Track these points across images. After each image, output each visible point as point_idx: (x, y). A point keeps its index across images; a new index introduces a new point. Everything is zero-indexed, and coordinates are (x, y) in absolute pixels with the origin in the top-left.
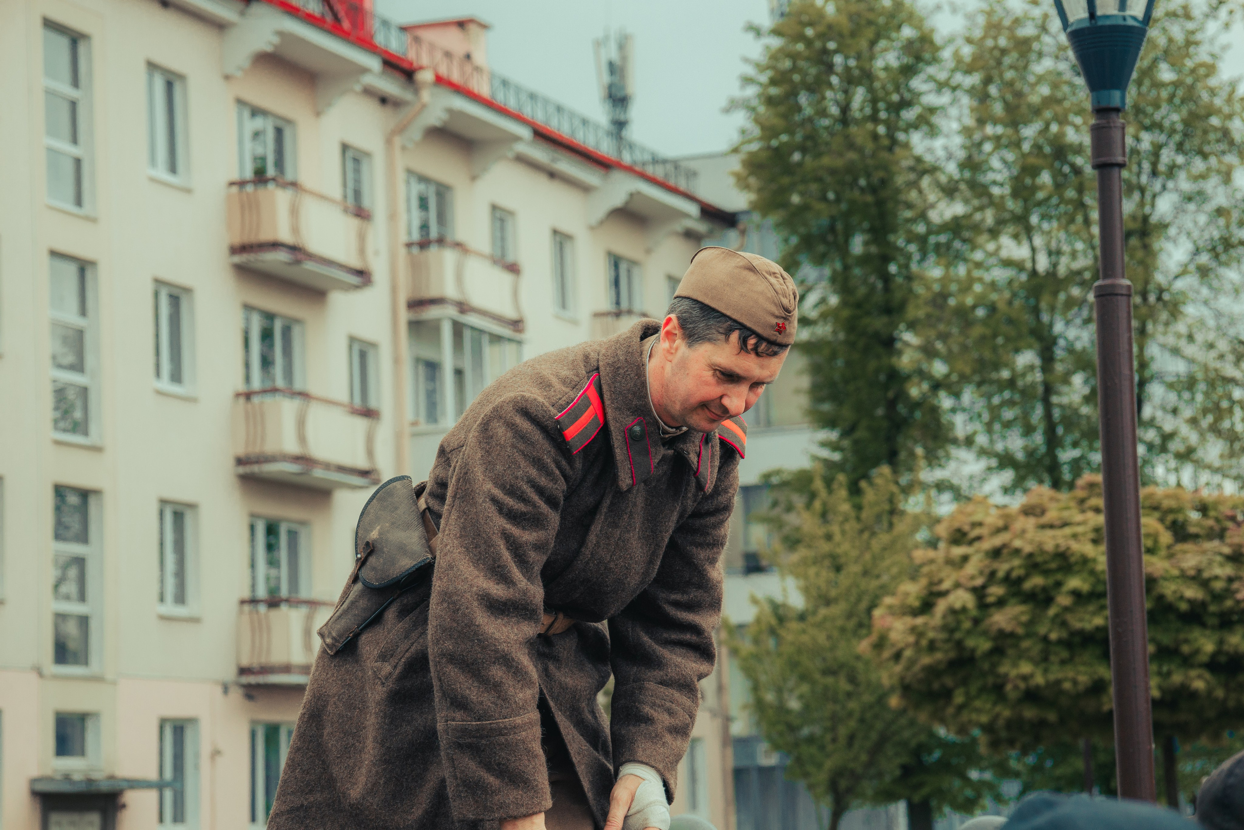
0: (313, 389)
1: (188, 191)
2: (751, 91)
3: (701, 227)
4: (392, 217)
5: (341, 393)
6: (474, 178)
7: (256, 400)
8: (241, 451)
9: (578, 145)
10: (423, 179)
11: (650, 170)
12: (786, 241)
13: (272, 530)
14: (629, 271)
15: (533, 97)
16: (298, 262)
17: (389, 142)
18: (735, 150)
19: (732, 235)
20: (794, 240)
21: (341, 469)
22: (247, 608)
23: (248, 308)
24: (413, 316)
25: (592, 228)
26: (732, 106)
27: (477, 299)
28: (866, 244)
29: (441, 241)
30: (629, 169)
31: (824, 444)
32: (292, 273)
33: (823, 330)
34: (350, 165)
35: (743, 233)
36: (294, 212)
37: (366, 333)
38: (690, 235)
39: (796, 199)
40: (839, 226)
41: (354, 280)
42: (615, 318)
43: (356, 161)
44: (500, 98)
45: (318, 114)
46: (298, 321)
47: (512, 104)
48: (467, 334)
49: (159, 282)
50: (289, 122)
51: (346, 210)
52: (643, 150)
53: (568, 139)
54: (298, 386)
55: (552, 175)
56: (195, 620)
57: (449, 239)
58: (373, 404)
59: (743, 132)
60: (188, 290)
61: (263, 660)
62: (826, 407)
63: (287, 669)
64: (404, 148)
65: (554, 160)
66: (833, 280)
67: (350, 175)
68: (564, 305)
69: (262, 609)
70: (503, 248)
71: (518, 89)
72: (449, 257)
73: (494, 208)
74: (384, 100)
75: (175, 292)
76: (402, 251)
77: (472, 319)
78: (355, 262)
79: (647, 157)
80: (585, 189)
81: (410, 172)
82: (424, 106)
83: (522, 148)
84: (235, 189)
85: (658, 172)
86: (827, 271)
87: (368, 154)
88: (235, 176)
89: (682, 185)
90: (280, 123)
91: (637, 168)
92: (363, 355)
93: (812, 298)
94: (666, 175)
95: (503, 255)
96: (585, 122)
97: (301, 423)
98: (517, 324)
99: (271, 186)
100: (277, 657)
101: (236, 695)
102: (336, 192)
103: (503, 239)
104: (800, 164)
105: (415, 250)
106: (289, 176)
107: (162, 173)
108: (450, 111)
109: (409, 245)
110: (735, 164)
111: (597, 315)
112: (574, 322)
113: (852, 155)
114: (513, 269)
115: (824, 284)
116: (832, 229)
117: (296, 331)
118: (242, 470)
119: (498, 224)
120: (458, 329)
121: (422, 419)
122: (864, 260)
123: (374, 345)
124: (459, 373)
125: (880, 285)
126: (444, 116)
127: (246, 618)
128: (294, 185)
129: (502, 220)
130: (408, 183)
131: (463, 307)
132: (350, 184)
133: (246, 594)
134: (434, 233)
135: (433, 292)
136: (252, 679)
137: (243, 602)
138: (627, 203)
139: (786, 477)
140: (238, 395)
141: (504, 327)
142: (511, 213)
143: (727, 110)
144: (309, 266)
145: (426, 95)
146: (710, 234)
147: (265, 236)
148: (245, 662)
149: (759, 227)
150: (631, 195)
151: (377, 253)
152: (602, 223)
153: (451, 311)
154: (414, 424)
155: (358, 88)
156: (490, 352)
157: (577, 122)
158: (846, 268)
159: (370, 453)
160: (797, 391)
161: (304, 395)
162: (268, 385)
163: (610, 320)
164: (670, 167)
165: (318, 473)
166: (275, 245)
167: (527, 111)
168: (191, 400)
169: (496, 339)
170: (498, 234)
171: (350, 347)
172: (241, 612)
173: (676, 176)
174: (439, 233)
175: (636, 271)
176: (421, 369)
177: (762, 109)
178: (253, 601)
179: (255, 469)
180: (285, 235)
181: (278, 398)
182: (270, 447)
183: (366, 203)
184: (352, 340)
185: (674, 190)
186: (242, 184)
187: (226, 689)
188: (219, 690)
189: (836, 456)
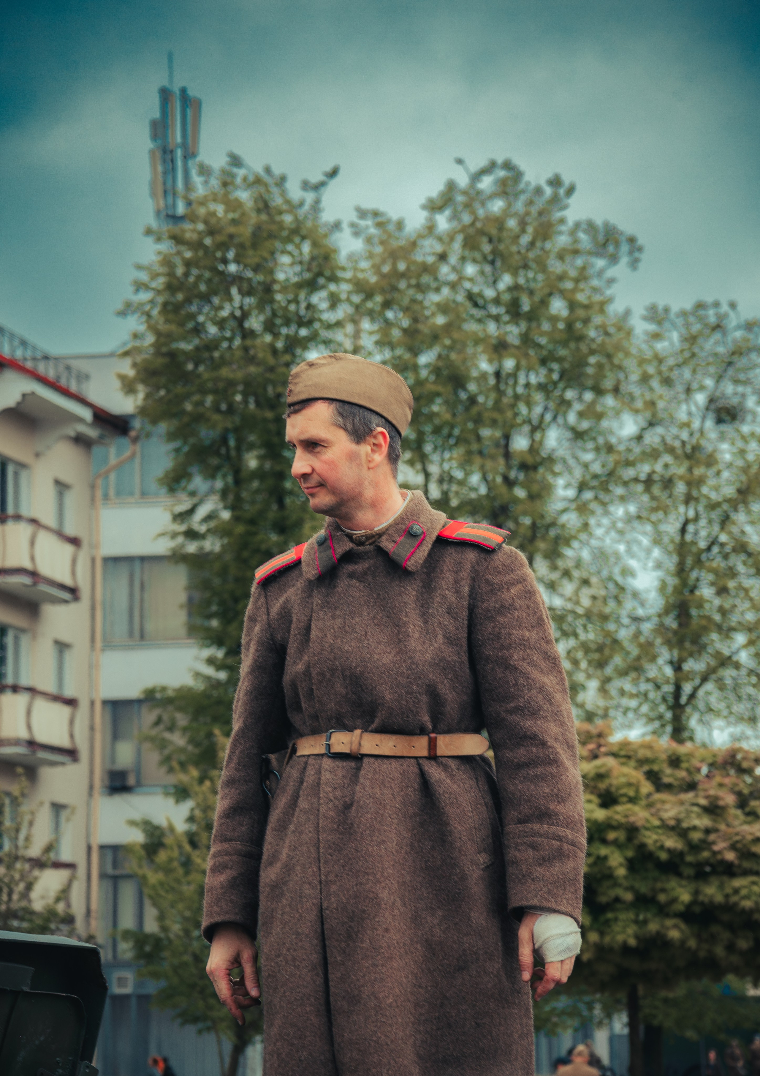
2: (144, 296)
3: (93, 433)
12: (177, 451)
14: (16, 474)
18: (126, 354)
19: (124, 442)
35: (136, 440)
38: (80, 440)
39: (189, 407)
59: (136, 336)
89: (73, 387)
91: (30, 367)
104: (194, 374)
110: (127, 368)
113: (253, 369)
138: (18, 404)
139: (168, 694)
146: (102, 440)
149: (149, 436)
150: (24, 395)
175: (23, 476)
177: (157, 315)
185: (66, 393)
189: (222, 675)
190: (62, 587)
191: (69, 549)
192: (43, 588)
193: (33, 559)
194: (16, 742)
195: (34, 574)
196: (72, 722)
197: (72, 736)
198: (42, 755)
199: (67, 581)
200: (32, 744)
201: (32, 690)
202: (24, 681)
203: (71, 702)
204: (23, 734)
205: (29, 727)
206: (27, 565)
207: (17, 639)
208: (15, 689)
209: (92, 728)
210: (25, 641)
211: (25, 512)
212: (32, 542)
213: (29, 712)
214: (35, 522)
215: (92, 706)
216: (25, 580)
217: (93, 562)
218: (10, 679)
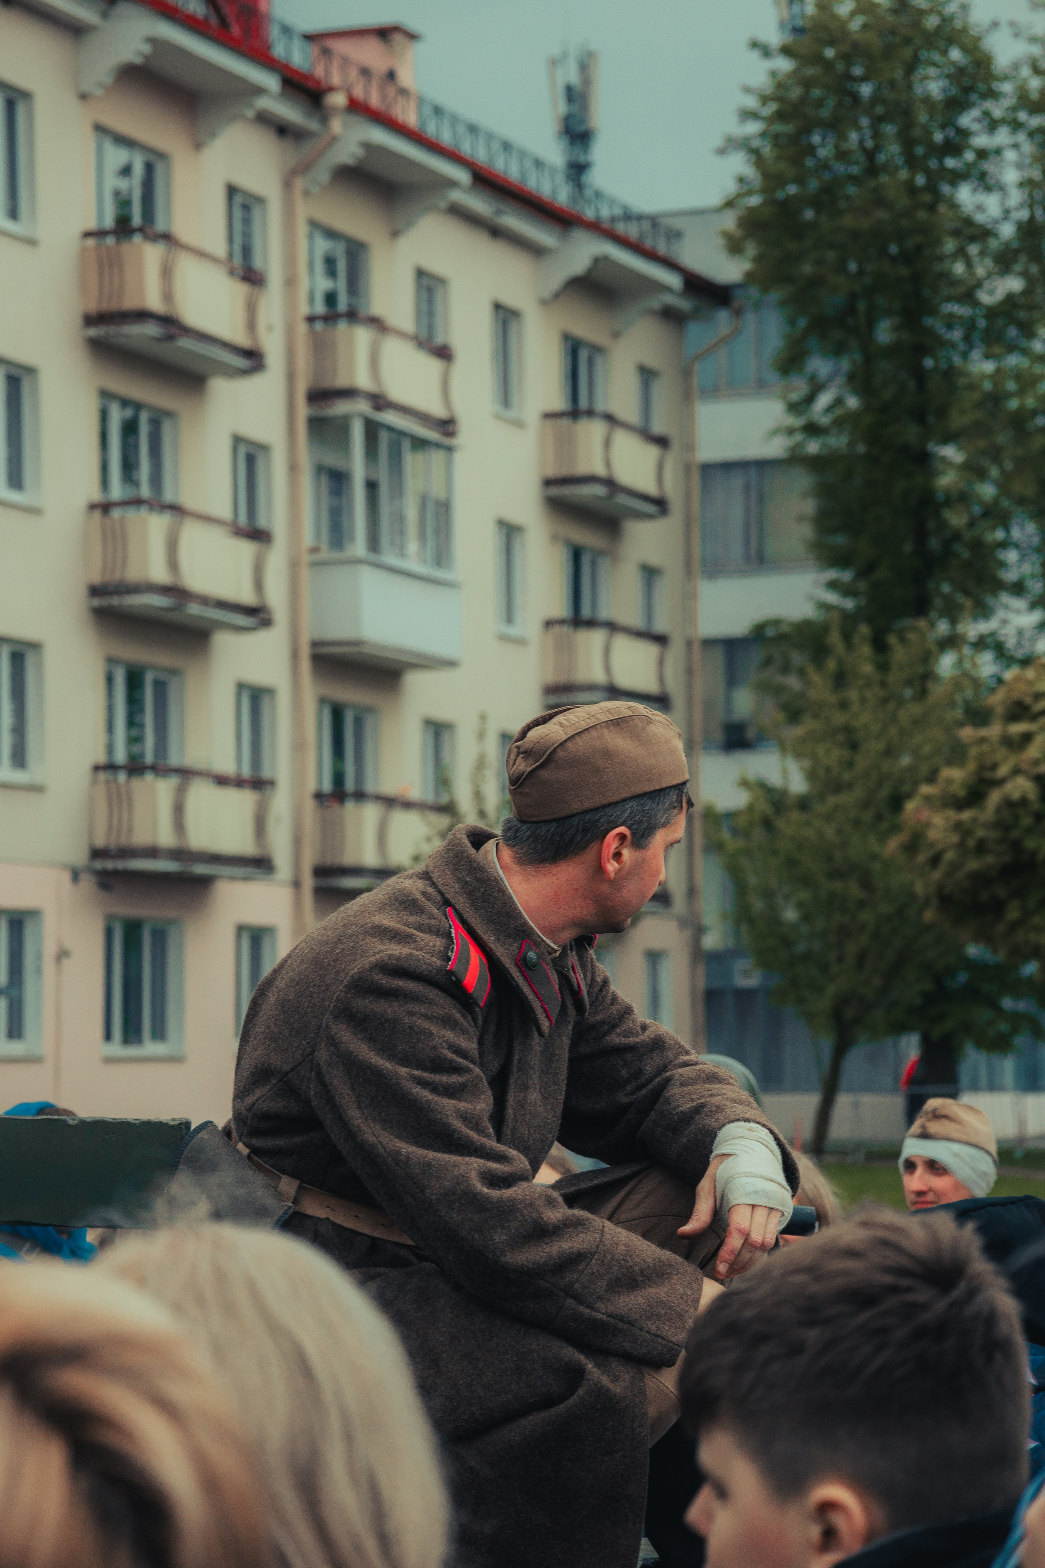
0: (188, 501)
1: (31, 242)
2: (753, 128)
3: (684, 304)
4: (290, 282)
5: (222, 508)
6: (395, 234)
7: (116, 513)
8: (96, 578)
9: (529, 193)
10: (331, 234)
11: (621, 228)
12: (792, 322)
13: (134, 680)
14: (591, 361)
15: (473, 129)
16: (170, 338)
17: (287, 184)
18: (729, 204)
19: (723, 316)
20: (802, 322)
21: (222, 605)
22: (102, 776)
23: (105, 395)
24: (315, 412)
25: (544, 302)
26: (731, 144)
27: (397, 392)
28: (896, 329)
29: (352, 316)
30: (596, 228)
31: (833, 585)
32: (163, 351)
33: (838, 441)
34: (238, 213)
35: (738, 313)
36: (167, 273)
37: (256, 432)
38: (669, 315)
39: (807, 269)
40: (861, 306)
41: (241, 362)
42: (570, 420)
43: (246, 208)
44: (431, 130)
45: (198, 146)
46: (169, 414)
47: (446, 138)
48: (384, 438)
50: (162, 156)
51: (232, 273)
52: (612, 202)
53: (516, 186)
54: (168, 496)
55: (496, 232)
56: (37, 789)
57: (362, 313)
58: (262, 523)
59: (741, 180)
60: (31, 371)
61: (123, 841)
62: (840, 540)
63: (152, 852)
64: (306, 193)
65: (498, 212)
66: (851, 378)
67: (238, 226)
68: (506, 402)
69: (122, 777)
70: (431, 327)
71: (455, 120)
72: (362, 336)
73: (420, 273)
74: (282, 130)
75: (15, 372)
76: (302, 328)
77: (390, 418)
78: (241, 339)
79: (618, 211)
80: (536, 251)
81: (314, 224)
82: (334, 139)
83: (457, 196)
84: (91, 242)
85: (632, 231)
86: (845, 364)
87: (260, 201)
88: (92, 224)
89: (662, 248)
90: (152, 158)
91: (606, 225)
92: (251, 460)
93: (824, 400)
94: (641, 235)
95: (430, 337)
96: (539, 164)
97: (172, 546)
98: (447, 426)
99: (137, 239)
100: (141, 837)
101: (88, 883)
102: (219, 248)
103: (431, 314)
104: (813, 225)
105: (319, 326)
106: (160, 226)
108: (367, 146)
109: (311, 319)
110: (729, 221)
111: (549, 416)
112: (519, 424)
113: (881, 214)
114: (444, 353)
115: (840, 380)
116: (852, 310)
117: (167, 428)
118: (97, 602)
119: (424, 295)
120: (372, 429)
121: (324, 546)
122: (893, 350)
123: (264, 448)
124: (372, 486)
125: (912, 385)
126: (360, 152)
127: (101, 790)
128: (167, 238)
129: (430, 290)
130: (311, 237)
131: (379, 401)
132: (238, 241)
133: (101, 757)
134: (342, 304)
135: (341, 382)
136: (109, 865)
137: (97, 768)
138: (590, 271)
139: (785, 629)
140: (92, 507)
141: (430, 428)
142: (441, 281)
143: (721, 152)
144: (185, 343)
145: (336, 125)
146: (696, 314)
147: (129, 303)
148: (100, 841)
149: (758, 306)
150: (597, 261)
151: (270, 328)
152: (557, 296)
153: (363, 407)
154: (315, 550)
155: (250, 114)
156: (411, 461)
157: (528, 164)
158: (868, 359)
159: (259, 585)
160: (801, 519)
161: (176, 509)
162: (130, 493)
163: (565, 422)
164: (646, 225)
165: (194, 609)
166: (142, 315)
167: (466, 148)
168: (34, 511)
169: (420, 444)
170: (424, 307)
171: (235, 449)
172: (94, 782)
173: (655, 238)
174: (349, 305)
175: (599, 362)
176: (324, 480)
177: (767, 150)
178: (111, 767)
179: (115, 601)
180: (154, 302)
181: (144, 511)
182: (133, 574)
183: (258, 263)
184: (238, 440)
185: (651, 256)
186: (100, 234)
187: (75, 875)
188: (66, 876)
189: (849, 604)
190: (646, 498)
191: (652, 452)
192: (622, 499)
193: (608, 463)
195: (610, 483)
196: (661, 663)
197: (661, 679)
199: (653, 489)
200: (613, 691)
201: (612, 627)
202: (604, 614)
203: (661, 640)
204: (600, 676)
205: (608, 668)
206: (600, 470)
207: (594, 563)
208: (591, 624)
209: (689, 671)
210: (604, 565)
211: (600, 406)
212: (607, 444)
213: (607, 652)
214: (610, 418)
215: (689, 644)
216: (599, 490)
217: (687, 468)
218: (586, 612)
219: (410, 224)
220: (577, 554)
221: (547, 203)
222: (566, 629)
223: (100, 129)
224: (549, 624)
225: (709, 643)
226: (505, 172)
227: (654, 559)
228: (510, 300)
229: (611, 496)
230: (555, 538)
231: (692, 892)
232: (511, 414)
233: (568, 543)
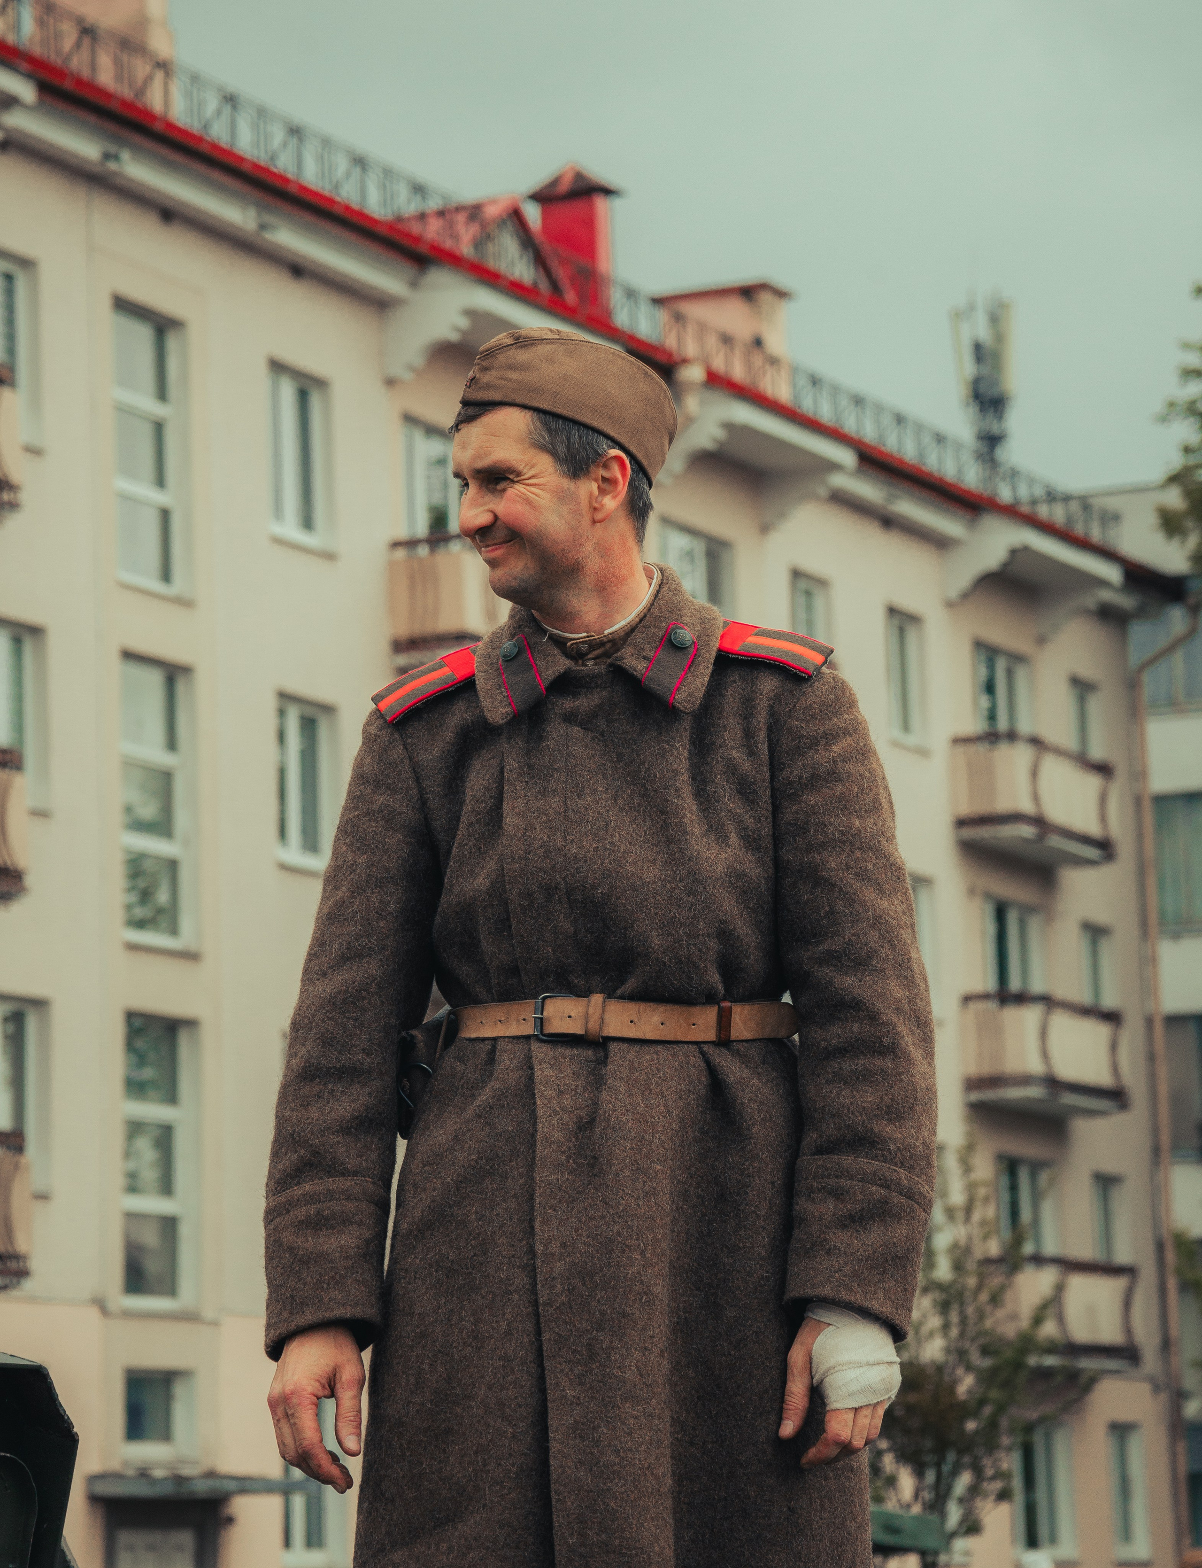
1: (329, 556)
3: (1126, 602)
6: (765, 529)
9: (930, 475)
10: (690, 531)
11: (1043, 512)
14: (1010, 673)
15: (858, 401)
19: (1175, 613)
25: (950, 605)
30: (1010, 512)
35: (1195, 610)
38: (1106, 614)
42: (987, 745)
44: (807, 405)
47: (825, 414)
49: (285, 698)
52: (1032, 481)
53: (912, 466)
55: (888, 522)
60: (328, 709)
65: (891, 499)
68: (906, 726)
71: (836, 390)
73: (797, 574)
75: (310, 711)
79: (1038, 491)
80: (938, 543)
81: (666, 522)
82: (688, 418)
83: (839, 481)
84: (401, 554)
85: (1058, 514)
88: (402, 533)
89: (1096, 535)
91: (1025, 509)
94: (1070, 520)
96: (940, 439)
99: (455, 547)
107: (291, 530)
108: (730, 427)
111: (959, 741)
112: (923, 752)
119: (802, 600)
126: (720, 434)
129: (808, 594)
130: (663, 536)
138: (1006, 565)
142: (822, 583)
145: (692, 403)
146: (1140, 613)
147: (446, 623)
150: (1013, 552)
152: (965, 596)
157: (927, 439)
163: (981, 749)
164: (1074, 506)
167: (850, 425)
173: (1086, 522)
175: (1021, 675)
180: (475, 622)
185: (1083, 544)
186: (411, 544)
190: (1085, 840)
191: (1093, 782)
192: (1055, 841)
193: (1036, 798)
194: (1025, 1080)
195: (1039, 821)
196: (1114, 1046)
197: (1115, 1069)
198: (1069, 1099)
199: (1093, 829)
200: (1053, 1083)
201: (1048, 1002)
202: (1037, 986)
203: (1112, 1018)
204: (1035, 1066)
205: (1045, 1055)
206: (1026, 806)
207: (1022, 924)
208: (1022, 999)
209: (1151, 1057)
210: (1034, 924)
211: (1025, 727)
212: (1034, 773)
213: (1043, 1033)
214: (1036, 742)
215: (1149, 1022)
216: (1027, 831)
217: (1138, 801)
218: (1015, 984)
219: (782, 515)
220: (1000, 913)
221: (951, 485)
222: (991, 1006)
223: (410, 419)
224: (967, 999)
225: (1175, 1021)
226: (899, 451)
227: (1101, 917)
228: (908, 602)
229: (1041, 837)
230: (972, 892)
231: (1166, 1345)
232: (911, 740)
233: (988, 896)
